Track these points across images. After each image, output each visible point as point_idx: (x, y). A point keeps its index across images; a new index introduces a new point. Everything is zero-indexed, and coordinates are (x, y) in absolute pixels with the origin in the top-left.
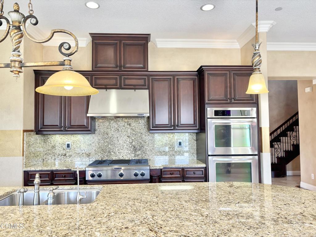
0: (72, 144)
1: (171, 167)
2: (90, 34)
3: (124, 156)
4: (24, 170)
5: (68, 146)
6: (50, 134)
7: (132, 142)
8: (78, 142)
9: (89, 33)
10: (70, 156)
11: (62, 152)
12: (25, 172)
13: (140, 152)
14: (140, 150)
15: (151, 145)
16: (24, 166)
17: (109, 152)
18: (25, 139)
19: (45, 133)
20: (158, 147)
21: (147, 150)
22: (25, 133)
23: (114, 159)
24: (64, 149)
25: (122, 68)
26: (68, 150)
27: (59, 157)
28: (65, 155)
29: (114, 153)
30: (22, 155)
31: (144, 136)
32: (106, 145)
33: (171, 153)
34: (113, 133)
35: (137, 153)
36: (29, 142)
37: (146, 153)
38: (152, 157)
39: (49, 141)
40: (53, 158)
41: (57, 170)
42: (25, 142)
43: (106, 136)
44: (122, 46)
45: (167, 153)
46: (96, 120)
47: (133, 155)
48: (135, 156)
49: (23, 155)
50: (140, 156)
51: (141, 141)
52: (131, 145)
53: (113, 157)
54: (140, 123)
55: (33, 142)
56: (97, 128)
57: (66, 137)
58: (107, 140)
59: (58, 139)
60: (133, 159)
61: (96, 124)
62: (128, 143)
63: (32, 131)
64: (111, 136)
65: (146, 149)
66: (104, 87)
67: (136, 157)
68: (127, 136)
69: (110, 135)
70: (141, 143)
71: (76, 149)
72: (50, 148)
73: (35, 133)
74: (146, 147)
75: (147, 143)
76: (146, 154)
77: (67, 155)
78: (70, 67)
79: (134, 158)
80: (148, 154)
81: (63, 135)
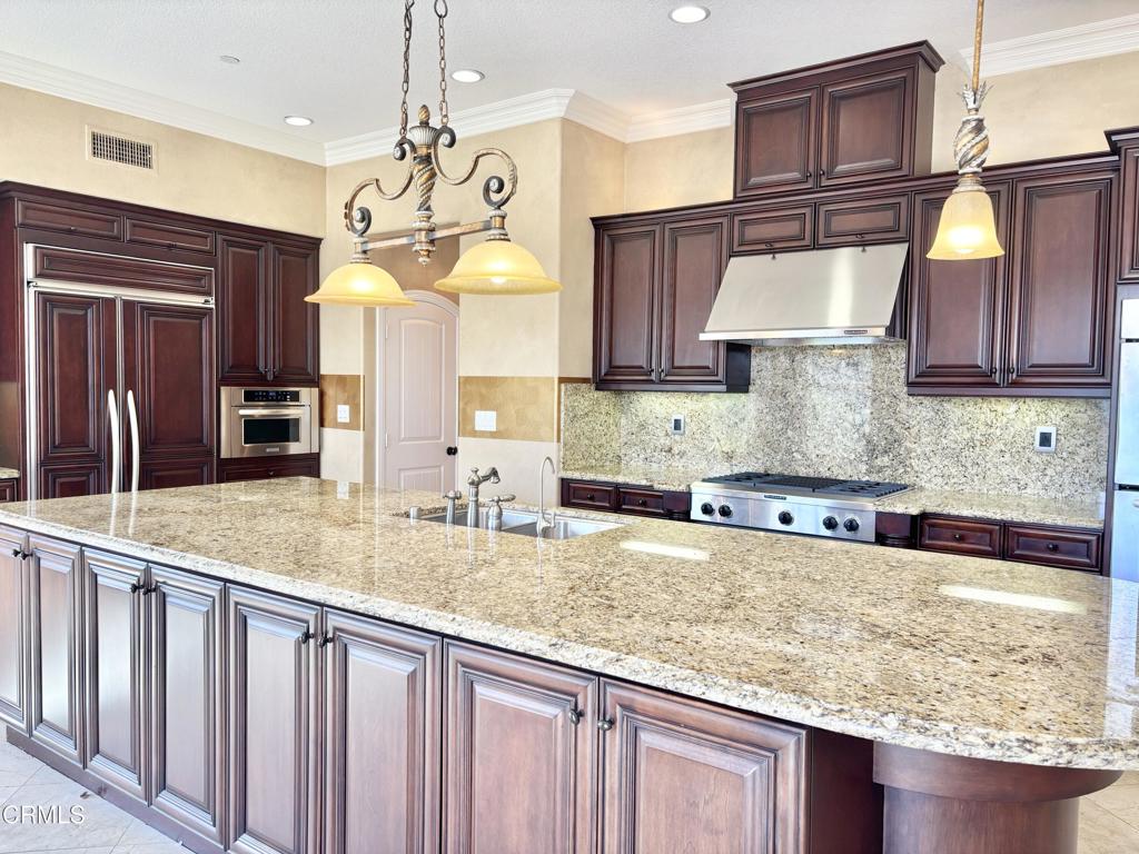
0: (688, 420)
1: (957, 513)
2: (733, 85)
3: (833, 469)
4: (560, 476)
5: (677, 425)
6: (635, 391)
7: (861, 425)
8: (703, 416)
9: (729, 85)
10: (682, 454)
11: (662, 441)
12: (563, 480)
13: (886, 459)
14: (886, 452)
15: (929, 439)
16: (562, 465)
17: (789, 452)
18: (562, 400)
19: (624, 387)
20: (953, 446)
21: (913, 454)
22: (563, 385)
23: (801, 475)
24: (667, 435)
25: (823, 178)
26: (677, 438)
27: (656, 454)
28: (670, 450)
29: (804, 455)
30: (555, 440)
31: (902, 405)
32: (779, 427)
33: (1005, 473)
34: (801, 394)
35: (878, 462)
36: (574, 408)
37: (908, 463)
38: (930, 481)
39: (633, 410)
40: (642, 456)
41: (627, 485)
42: (562, 408)
43: (779, 401)
44: (826, 104)
45: (988, 472)
46: (753, 352)
47: (864, 468)
48: (869, 472)
49: (559, 440)
50: (889, 472)
51: (892, 422)
52: (856, 436)
53: (798, 468)
54: (890, 360)
55: (586, 410)
56: (753, 374)
57: (673, 400)
58: (782, 413)
59: (656, 406)
60: (864, 479)
61: (753, 363)
62: (849, 426)
63: (585, 380)
64: (795, 401)
65: (909, 451)
66: (763, 247)
67: (874, 475)
68: (847, 405)
69: (792, 399)
70: (892, 430)
71: (697, 437)
72: (634, 430)
73: (593, 387)
74: (908, 444)
75: (914, 431)
76: (909, 469)
77: (676, 450)
78: (502, 231)
79: (867, 478)
80: (916, 468)
81: (665, 394)
